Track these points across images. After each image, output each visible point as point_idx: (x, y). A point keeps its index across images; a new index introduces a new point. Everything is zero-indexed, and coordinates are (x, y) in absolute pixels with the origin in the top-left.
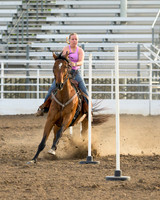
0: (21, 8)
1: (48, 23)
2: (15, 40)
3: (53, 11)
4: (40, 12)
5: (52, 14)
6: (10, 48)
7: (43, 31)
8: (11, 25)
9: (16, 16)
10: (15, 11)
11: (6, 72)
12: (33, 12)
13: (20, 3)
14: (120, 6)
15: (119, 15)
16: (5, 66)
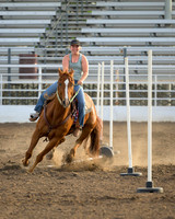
0: (60, 10)
1: (88, 25)
2: (54, 43)
3: (94, 13)
4: (80, 14)
5: (93, 16)
6: (48, 52)
7: (83, 34)
8: (49, 27)
9: (54, 18)
10: (54, 13)
11: (44, 78)
12: (73, 13)
13: (59, 4)
14: (164, 8)
15: (163, 17)
16: (43, 71)
